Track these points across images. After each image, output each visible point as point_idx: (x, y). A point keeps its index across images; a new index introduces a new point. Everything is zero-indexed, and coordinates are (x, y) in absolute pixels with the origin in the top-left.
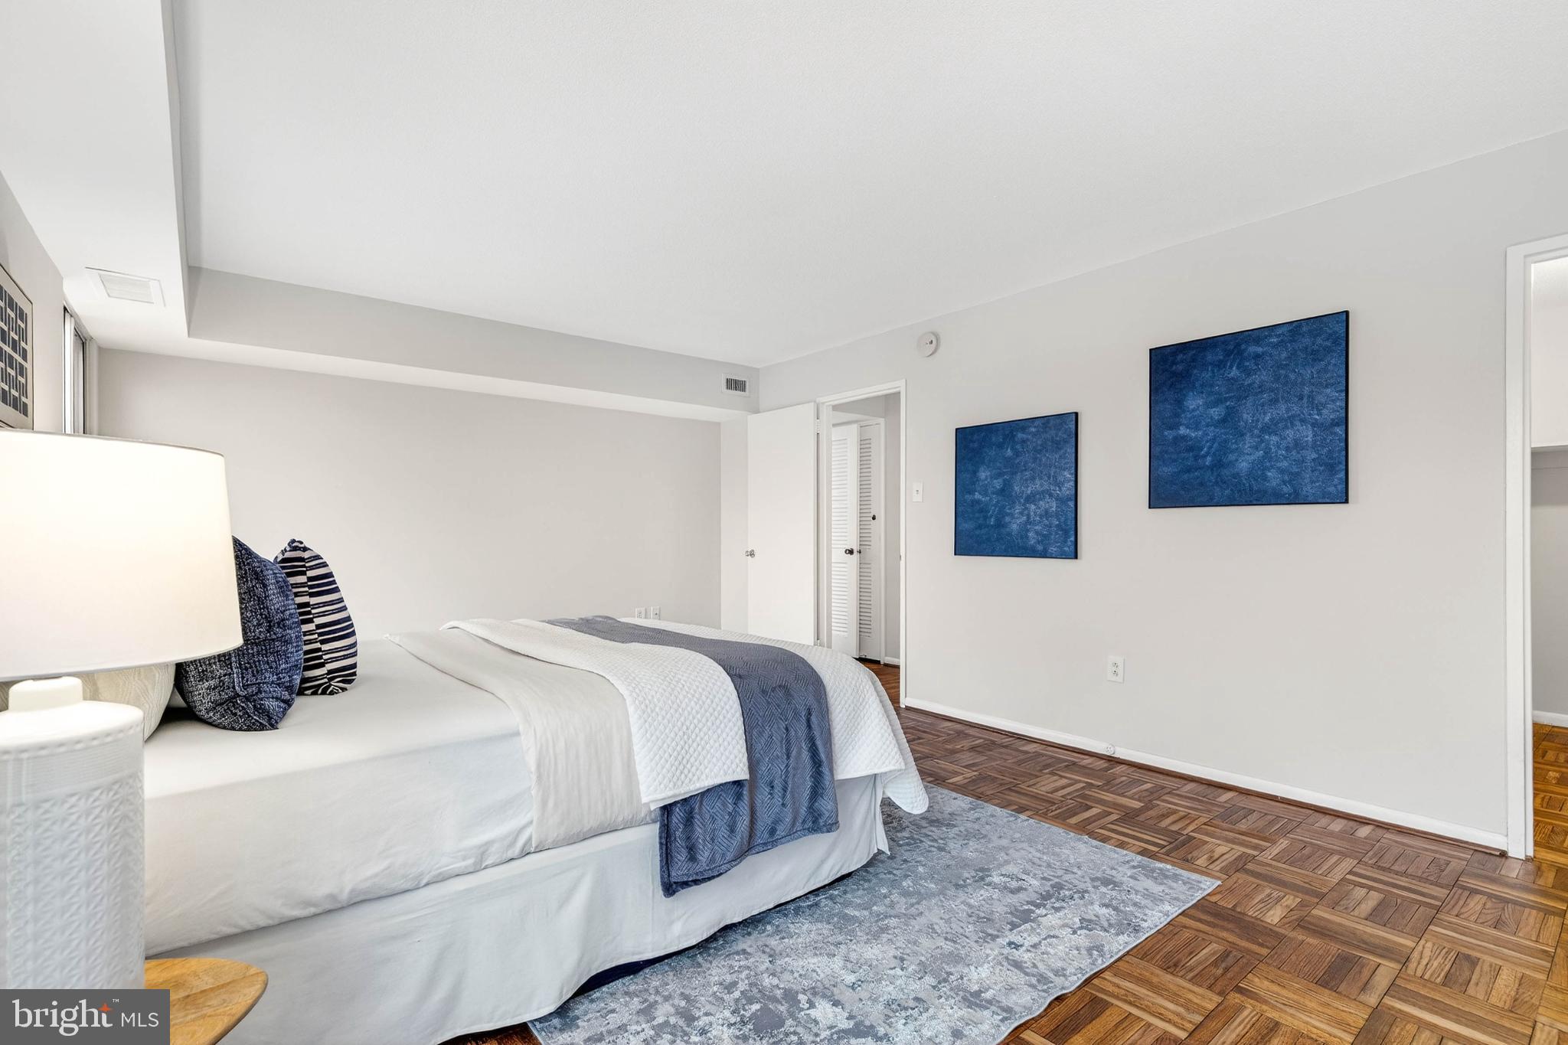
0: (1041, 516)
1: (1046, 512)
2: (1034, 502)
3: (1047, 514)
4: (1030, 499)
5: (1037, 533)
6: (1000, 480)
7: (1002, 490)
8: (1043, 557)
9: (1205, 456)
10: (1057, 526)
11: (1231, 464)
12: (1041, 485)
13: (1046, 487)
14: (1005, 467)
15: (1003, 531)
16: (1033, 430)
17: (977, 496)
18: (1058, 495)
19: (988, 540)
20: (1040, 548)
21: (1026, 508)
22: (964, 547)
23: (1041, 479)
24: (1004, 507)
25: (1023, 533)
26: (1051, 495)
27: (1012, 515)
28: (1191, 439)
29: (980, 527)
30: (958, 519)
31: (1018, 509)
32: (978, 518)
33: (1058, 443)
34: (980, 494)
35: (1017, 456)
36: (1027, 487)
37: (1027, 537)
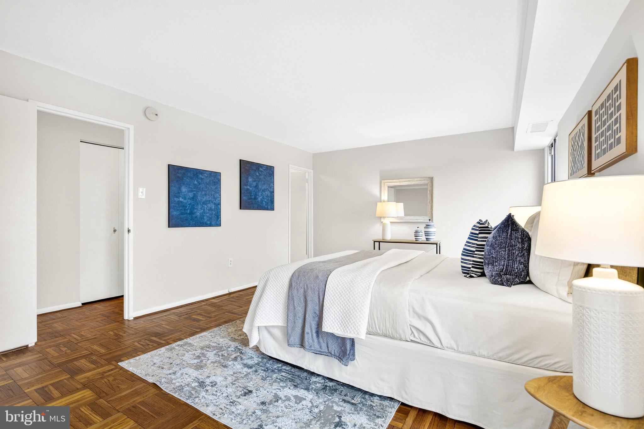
0: (209, 210)
1: (211, 208)
2: (206, 204)
3: (211, 209)
4: (205, 203)
5: (207, 217)
6: (192, 193)
7: (193, 198)
8: (210, 226)
9: (252, 195)
10: (215, 214)
11: (258, 198)
12: (209, 198)
13: (211, 199)
14: (194, 188)
15: (194, 216)
16: (206, 175)
17: (181, 199)
18: (215, 202)
19: (186, 220)
20: (209, 223)
21: (203, 207)
22: (173, 222)
23: (209, 195)
24: (194, 205)
25: (202, 216)
26: (212, 202)
27: (197, 209)
28: (250, 190)
29: (182, 214)
30: (171, 210)
31: (200, 207)
32: (181, 209)
33: (215, 182)
34: (182, 198)
35: (200, 185)
36: (204, 198)
37: (204, 219)
